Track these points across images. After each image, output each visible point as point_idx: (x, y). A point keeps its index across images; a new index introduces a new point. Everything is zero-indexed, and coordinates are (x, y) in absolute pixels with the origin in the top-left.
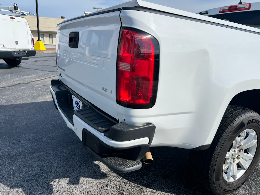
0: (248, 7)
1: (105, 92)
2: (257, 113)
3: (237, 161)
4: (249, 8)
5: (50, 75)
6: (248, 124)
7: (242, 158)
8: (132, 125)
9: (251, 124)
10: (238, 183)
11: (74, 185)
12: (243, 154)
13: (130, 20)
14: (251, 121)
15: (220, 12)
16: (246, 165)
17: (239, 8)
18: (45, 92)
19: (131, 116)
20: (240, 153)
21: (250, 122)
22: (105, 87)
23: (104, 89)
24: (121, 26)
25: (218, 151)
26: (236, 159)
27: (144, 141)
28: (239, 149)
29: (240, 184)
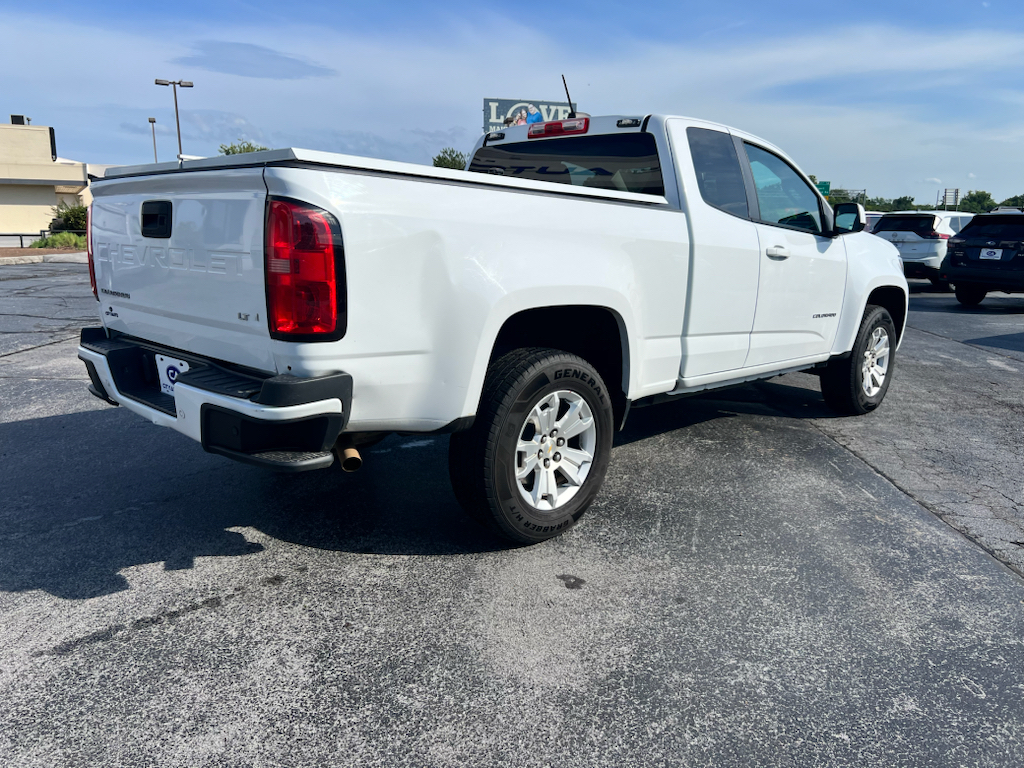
0: (582, 127)
1: (244, 323)
2: (579, 358)
3: (554, 465)
4: (586, 129)
5: (17, 346)
6: (556, 378)
7: (565, 458)
8: (306, 375)
9: (563, 379)
10: (563, 513)
11: (181, 571)
12: (566, 451)
13: (282, 184)
14: (563, 372)
15: (530, 137)
16: (580, 476)
17: (567, 128)
18: (16, 395)
19: (301, 358)
20: (559, 449)
21: (560, 375)
22: (244, 312)
23: (243, 317)
24: (267, 195)
25: (497, 432)
26: (552, 461)
27: (333, 405)
28: (555, 439)
29: (570, 519)
